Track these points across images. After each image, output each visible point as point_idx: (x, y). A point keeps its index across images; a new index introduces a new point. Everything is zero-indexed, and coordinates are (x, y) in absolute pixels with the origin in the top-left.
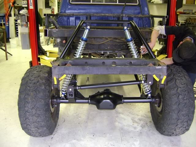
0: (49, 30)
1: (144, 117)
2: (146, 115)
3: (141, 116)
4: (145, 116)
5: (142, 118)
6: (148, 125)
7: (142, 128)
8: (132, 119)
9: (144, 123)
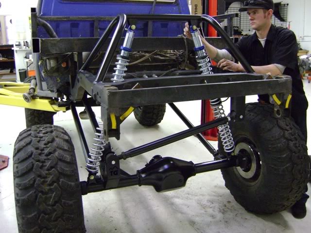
0: (42, 40)
1: (214, 196)
2: (214, 192)
3: (209, 195)
4: (214, 194)
5: (212, 197)
6: (227, 207)
7: (223, 213)
8: (198, 203)
9: (220, 205)
